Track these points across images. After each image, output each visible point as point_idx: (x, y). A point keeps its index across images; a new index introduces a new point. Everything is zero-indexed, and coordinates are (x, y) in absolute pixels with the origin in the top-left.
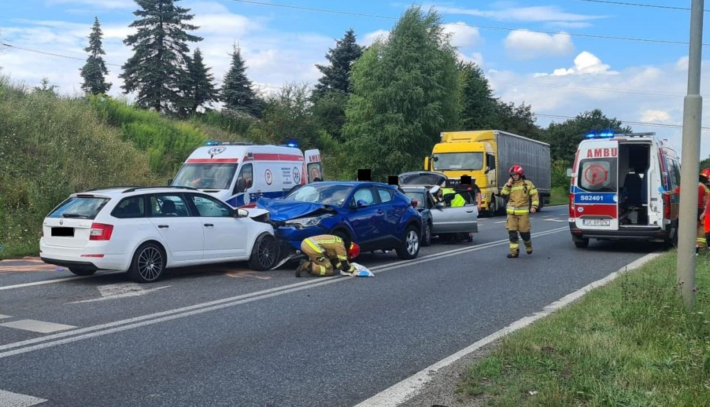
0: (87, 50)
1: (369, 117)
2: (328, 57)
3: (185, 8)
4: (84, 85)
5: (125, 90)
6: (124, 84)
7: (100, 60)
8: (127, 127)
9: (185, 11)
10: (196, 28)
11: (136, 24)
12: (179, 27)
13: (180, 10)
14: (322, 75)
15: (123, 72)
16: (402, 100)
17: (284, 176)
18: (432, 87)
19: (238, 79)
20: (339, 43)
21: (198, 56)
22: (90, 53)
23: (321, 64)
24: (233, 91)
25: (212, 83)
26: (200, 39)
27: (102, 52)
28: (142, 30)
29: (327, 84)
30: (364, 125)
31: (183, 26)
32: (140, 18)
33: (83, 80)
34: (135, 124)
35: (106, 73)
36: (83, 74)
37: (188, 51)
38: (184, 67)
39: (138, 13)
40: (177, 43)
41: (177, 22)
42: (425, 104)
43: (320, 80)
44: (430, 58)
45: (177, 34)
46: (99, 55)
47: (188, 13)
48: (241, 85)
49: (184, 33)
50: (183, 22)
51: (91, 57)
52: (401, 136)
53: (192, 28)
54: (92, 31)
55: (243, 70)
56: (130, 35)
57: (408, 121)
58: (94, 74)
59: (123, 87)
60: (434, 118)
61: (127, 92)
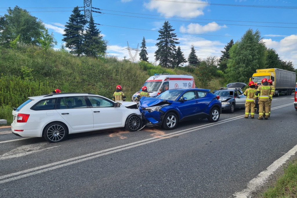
0: (141, 47)
1: (234, 66)
2: (225, 48)
3: (174, 33)
4: (140, 58)
5: (156, 60)
6: (156, 58)
7: (145, 50)
8: (149, 71)
9: (174, 34)
10: (178, 39)
11: (159, 39)
12: (172, 39)
13: (172, 34)
14: (223, 54)
15: (155, 54)
16: (244, 60)
17: (184, 86)
18: (255, 55)
19: (193, 56)
20: (228, 44)
21: (179, 49)
22: (142, 48)
23: (222, 51)
24: (191, 59)
25: (184, 57)
26: (179, 43)
27: (146, 48)
28: (161, 41)
29: (224, 57)
30: (232, 69)
31: (173, 39)
32: (160, 37)
33: (140, 57)
34: (151, 70)
35: (147, 55)
36: (140, 55)
37: (176, 47)
38: (174, 53)
39: (160, 36)
40: (172, 45)
41: (171, 38)
42: (253, 61)
43: (222, 56)
44: (255, 45)
45: (172, 42)
46: (145, 49)
47: (175, 35)
48: (194, 57)
49: (174, 41)
50: (174, 38)
51: (142, 49)
52: (244, 71)
53: (176, 39)
54: (142, 41)
55: (195, 53)
56: (157, 43)
57: (247, 66)
58: (143, 55)
59: (155, 59)
60: (256, 65)
61: (157, 61)
